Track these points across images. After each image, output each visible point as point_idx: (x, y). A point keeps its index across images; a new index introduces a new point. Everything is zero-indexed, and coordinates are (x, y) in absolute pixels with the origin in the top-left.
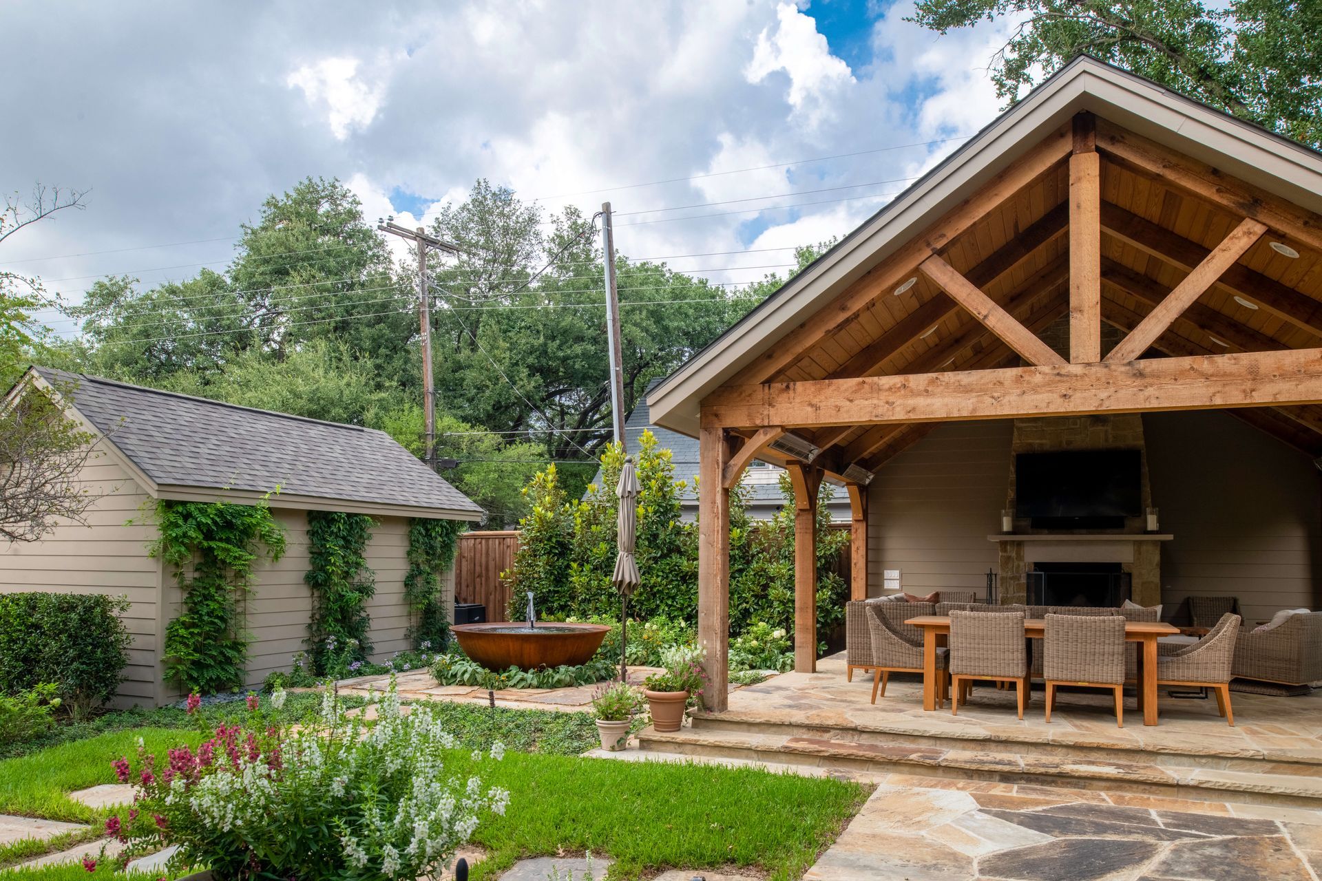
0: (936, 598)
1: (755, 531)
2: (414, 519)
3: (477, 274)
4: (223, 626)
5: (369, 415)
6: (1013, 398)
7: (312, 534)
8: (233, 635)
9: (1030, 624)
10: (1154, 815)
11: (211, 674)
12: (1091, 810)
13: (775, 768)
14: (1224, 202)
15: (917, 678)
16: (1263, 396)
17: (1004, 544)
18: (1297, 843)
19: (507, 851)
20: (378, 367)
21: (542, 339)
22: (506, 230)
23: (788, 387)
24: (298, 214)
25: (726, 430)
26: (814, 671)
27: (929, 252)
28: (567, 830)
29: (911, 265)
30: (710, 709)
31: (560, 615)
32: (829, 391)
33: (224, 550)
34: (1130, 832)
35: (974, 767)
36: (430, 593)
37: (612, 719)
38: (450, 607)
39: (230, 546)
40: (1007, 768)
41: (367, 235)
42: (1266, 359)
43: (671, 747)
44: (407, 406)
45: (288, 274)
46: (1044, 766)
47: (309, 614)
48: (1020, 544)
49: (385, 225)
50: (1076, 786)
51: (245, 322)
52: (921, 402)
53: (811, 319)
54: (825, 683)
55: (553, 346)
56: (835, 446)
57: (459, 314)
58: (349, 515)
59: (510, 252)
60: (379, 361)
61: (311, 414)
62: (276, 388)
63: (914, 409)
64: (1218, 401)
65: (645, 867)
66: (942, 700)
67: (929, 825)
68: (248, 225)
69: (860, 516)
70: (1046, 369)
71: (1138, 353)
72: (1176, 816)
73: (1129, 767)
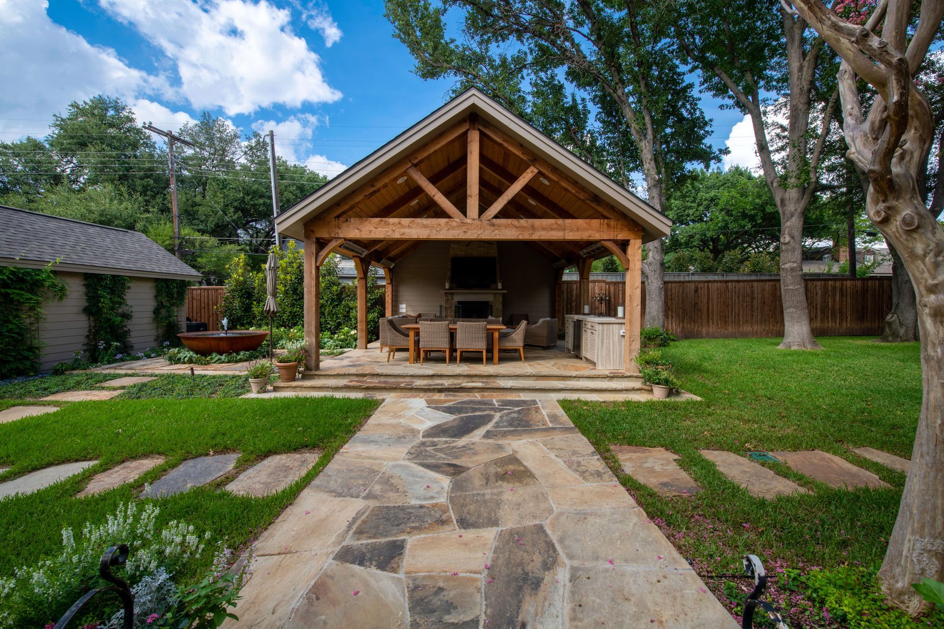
0: (419, 316)
1: (344, 287)
2: (158, 279)
3: (206, 160)
4: (20, 338)
5: (138, 226)
6: (444, 231)
7: (87, 286)
8: (29, 343)
9: (451, 326)
10: (495, 402)
11: (11, 365)
12: (471, 402)
13: (339, 395)
14: (524, 158)
15: (407, 350)
16: (536, 236)
17: (446, 294)
18: (543, 408)
19: (177, 457)
20: (146, 201)
21: (241, 195)
22: (221, 139)
23: (347, 220)
24: (93, 114)
25: (317, 239)
26: (366, 348)
27: (410, 165)
28: (218, 439)
29: (403, 169)
30: (311, 370)
31: (247, 326)
32: (366, 223)
33: (18, 294)
34: (485, 410)
35: (427, 387)
36: (170, 317)
37: (258, 378)
38: (183, 324)
39: (22, 292)
40: (440, 387)
41: (138, 132)
42: (537, 222)
43: (289, 389)
44: (162, 222)
45: (87, 146)
46: (455, 385)
47: (88, 329)
48: (452, 294)
49: (147, 126)
50: (467, 392)
51: (59, 170)
52: (407, 231)
53: (357, 189)
54: (369, 354)
55: (247, 198)
56: (376, 250)
57: (195, 177)
58: (113, 276)
59: (224, 150)
60: (147, 198)
61: (101, 222)
62: (76, 208)
63: (403, 234)
64: (520, 237)
65: (258, 456)
66: (417, 359)
67: (404, 416)
68: (58, 115)
69: (389, 282)
70: (458, 220)
71: (492, 216)
72: (502, 401)
73: (487, 382)
